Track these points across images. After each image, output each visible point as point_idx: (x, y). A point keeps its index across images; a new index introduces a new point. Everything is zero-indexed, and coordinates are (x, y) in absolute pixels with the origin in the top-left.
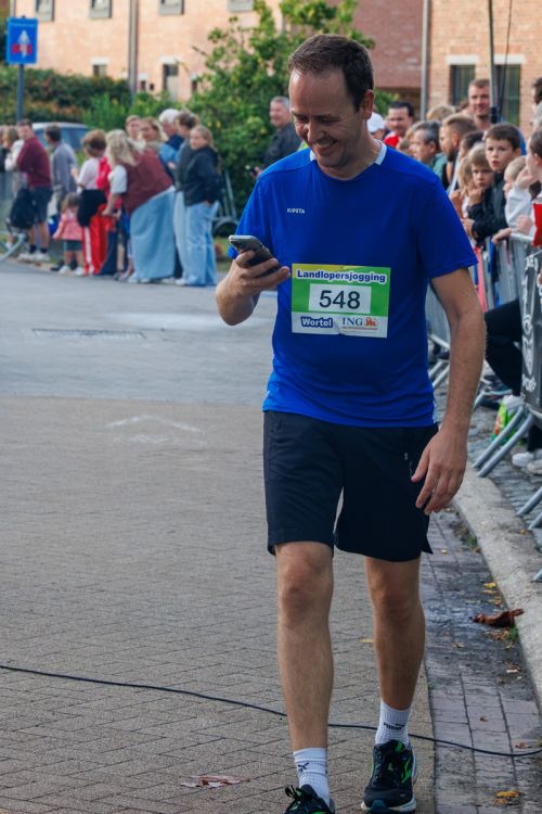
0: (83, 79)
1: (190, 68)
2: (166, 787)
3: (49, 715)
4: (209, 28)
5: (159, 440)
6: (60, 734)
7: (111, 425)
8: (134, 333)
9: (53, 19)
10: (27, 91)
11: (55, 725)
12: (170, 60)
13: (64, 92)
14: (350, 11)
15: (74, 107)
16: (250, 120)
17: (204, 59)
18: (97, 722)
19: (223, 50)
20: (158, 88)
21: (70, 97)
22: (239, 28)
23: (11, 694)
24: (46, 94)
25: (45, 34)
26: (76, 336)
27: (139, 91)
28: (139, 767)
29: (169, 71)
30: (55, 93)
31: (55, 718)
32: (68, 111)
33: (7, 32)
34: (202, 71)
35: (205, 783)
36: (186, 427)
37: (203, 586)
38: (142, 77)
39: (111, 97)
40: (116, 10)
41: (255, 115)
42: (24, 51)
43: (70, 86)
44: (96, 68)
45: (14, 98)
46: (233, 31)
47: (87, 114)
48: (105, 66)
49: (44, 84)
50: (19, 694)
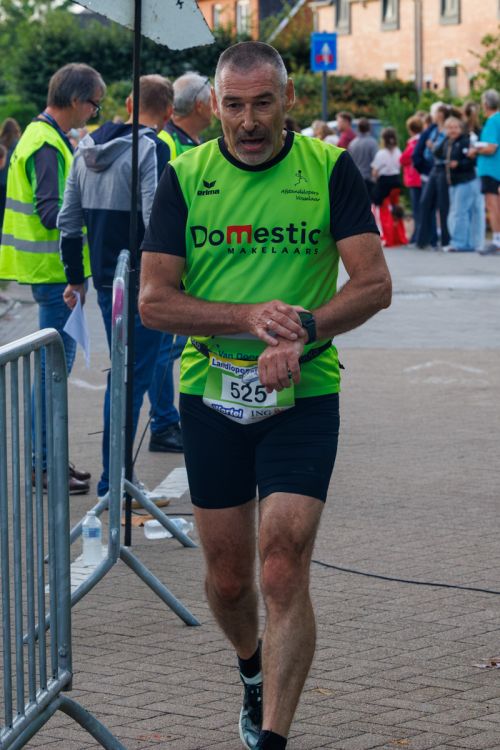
0: (378, 82)
1: (467, 68)
2: (461, 668)
3: (361, 611)
4: (483, 34)
5: (450, 381)
6: (371, 626)
7: (408, 370)
8: (426, 292)
9: (350, 32)
10: (331, 95)
11: (366, 618)
12: (450, 63)
13: (362, 94)
15: (370, 106)
17: (479, 61)
18: (402, 616)
19: (494, 52)
20: (441, 85)
21: (366, 98)
23: (328, 594)
24: (345, 96)
25: (343, 45)
27: (425, 90)
28: (437, 652)
29: (450, 72)
30: (354, 95)
31: (366, 613)
32: (365, 109)
33: (312, 46)
34: (477, 70)
35: (494, 664)
36: (471, 369)
37: (488, 501)
38: (427, 78)
39: (401, 97)
40: (404, 23)
42: (326, 60)
43: (367, 88)
44: (388, 73)
45: (319, 100)
47: (381, 111)
48: (395, 71)
49: (344, 88)
50: (335, 594)
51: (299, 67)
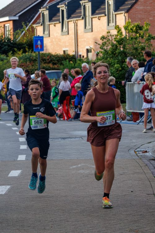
0: (60, 55)
1: (95, 49)
4: (101, 36)
5: (88, 172)
7: (71, 168)
8: (79, 138)
9: (49, 36)
10: (42, 61)
12: (88, 48)
13: (54, 60)
14: (147, 27)
15: (58, 65)
16: (116, 66)
17: (99, 46)
19: (105, 43)
20: (85, 56)
21: (56, 62)
22: (110, 35)
24: (48, 61)
25: (46, 41)
26: (60, 139)
27: (79, 58)
29: (88, 51)
30: (51, 61)
32: (56, 66)
33: (34, 42)
34: (99, 50)
38: (80, 53)
39: (69, 61)
40: (70, 32)
41: (117, 64)
43: (56, 58)
44: (64, 51)
45: (37, 63)
46: (109, 36)
47: (61, 67)
48: (67, 50)
49: (48, 58)
51: (29, 51)
